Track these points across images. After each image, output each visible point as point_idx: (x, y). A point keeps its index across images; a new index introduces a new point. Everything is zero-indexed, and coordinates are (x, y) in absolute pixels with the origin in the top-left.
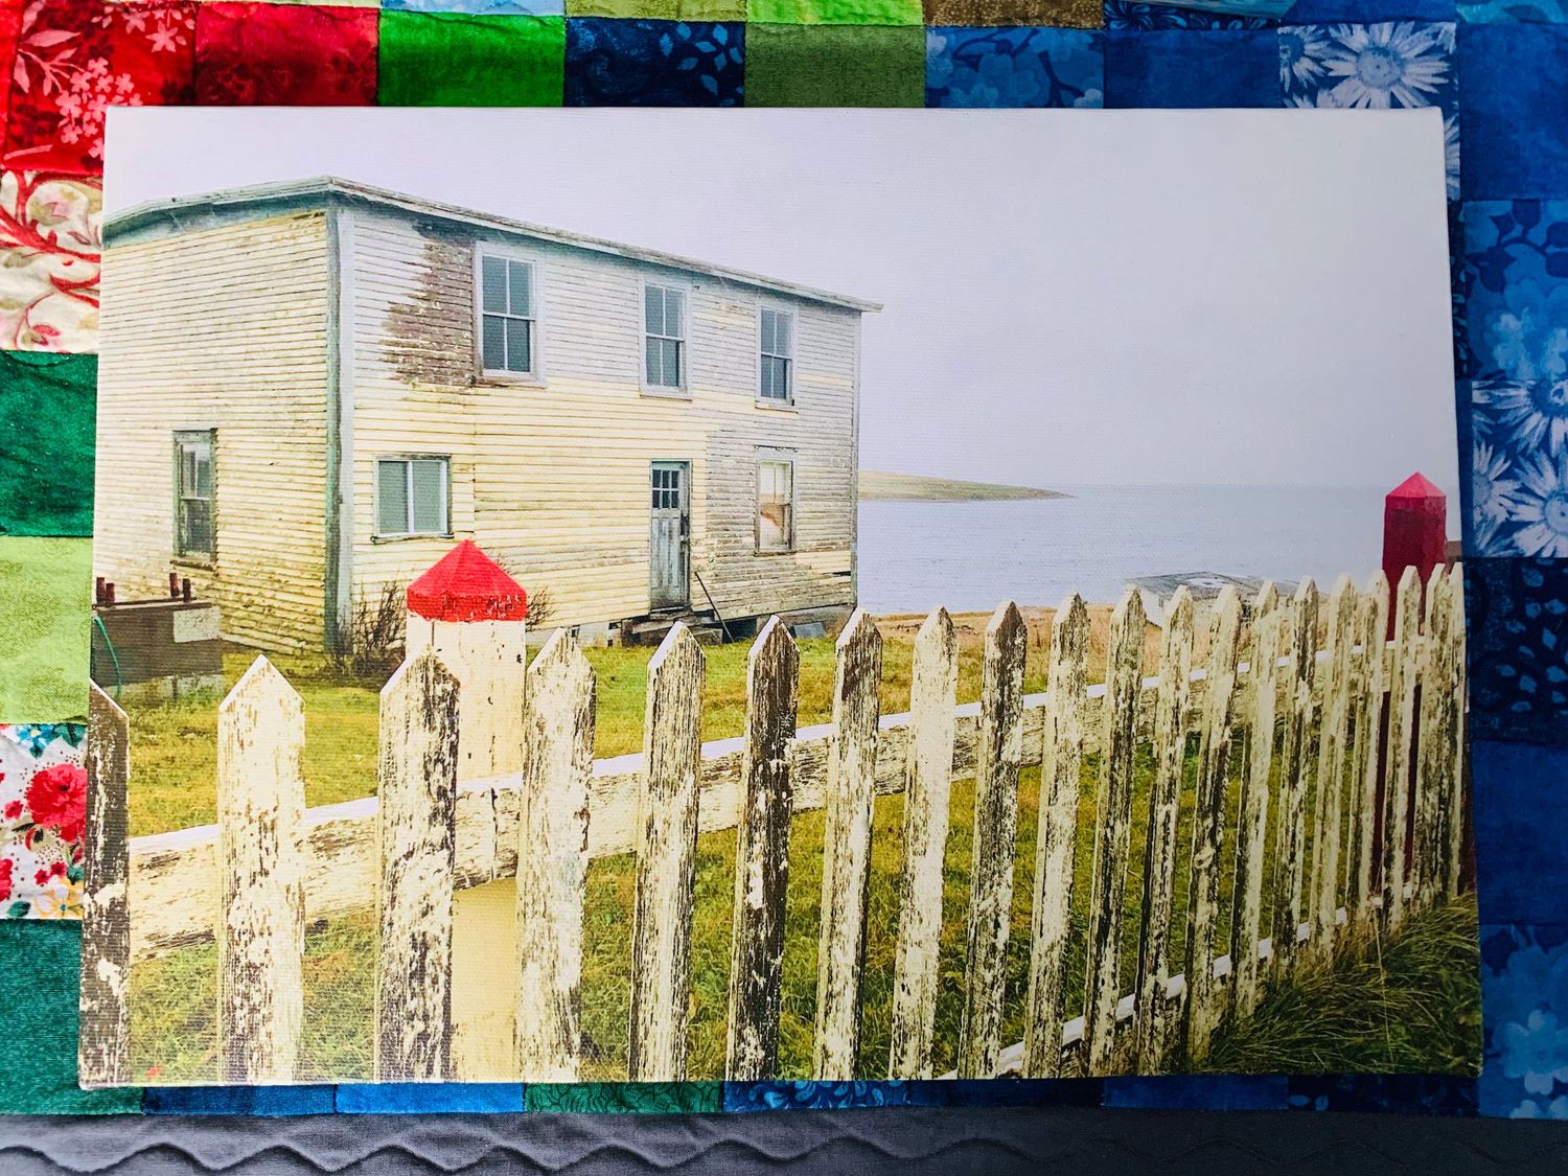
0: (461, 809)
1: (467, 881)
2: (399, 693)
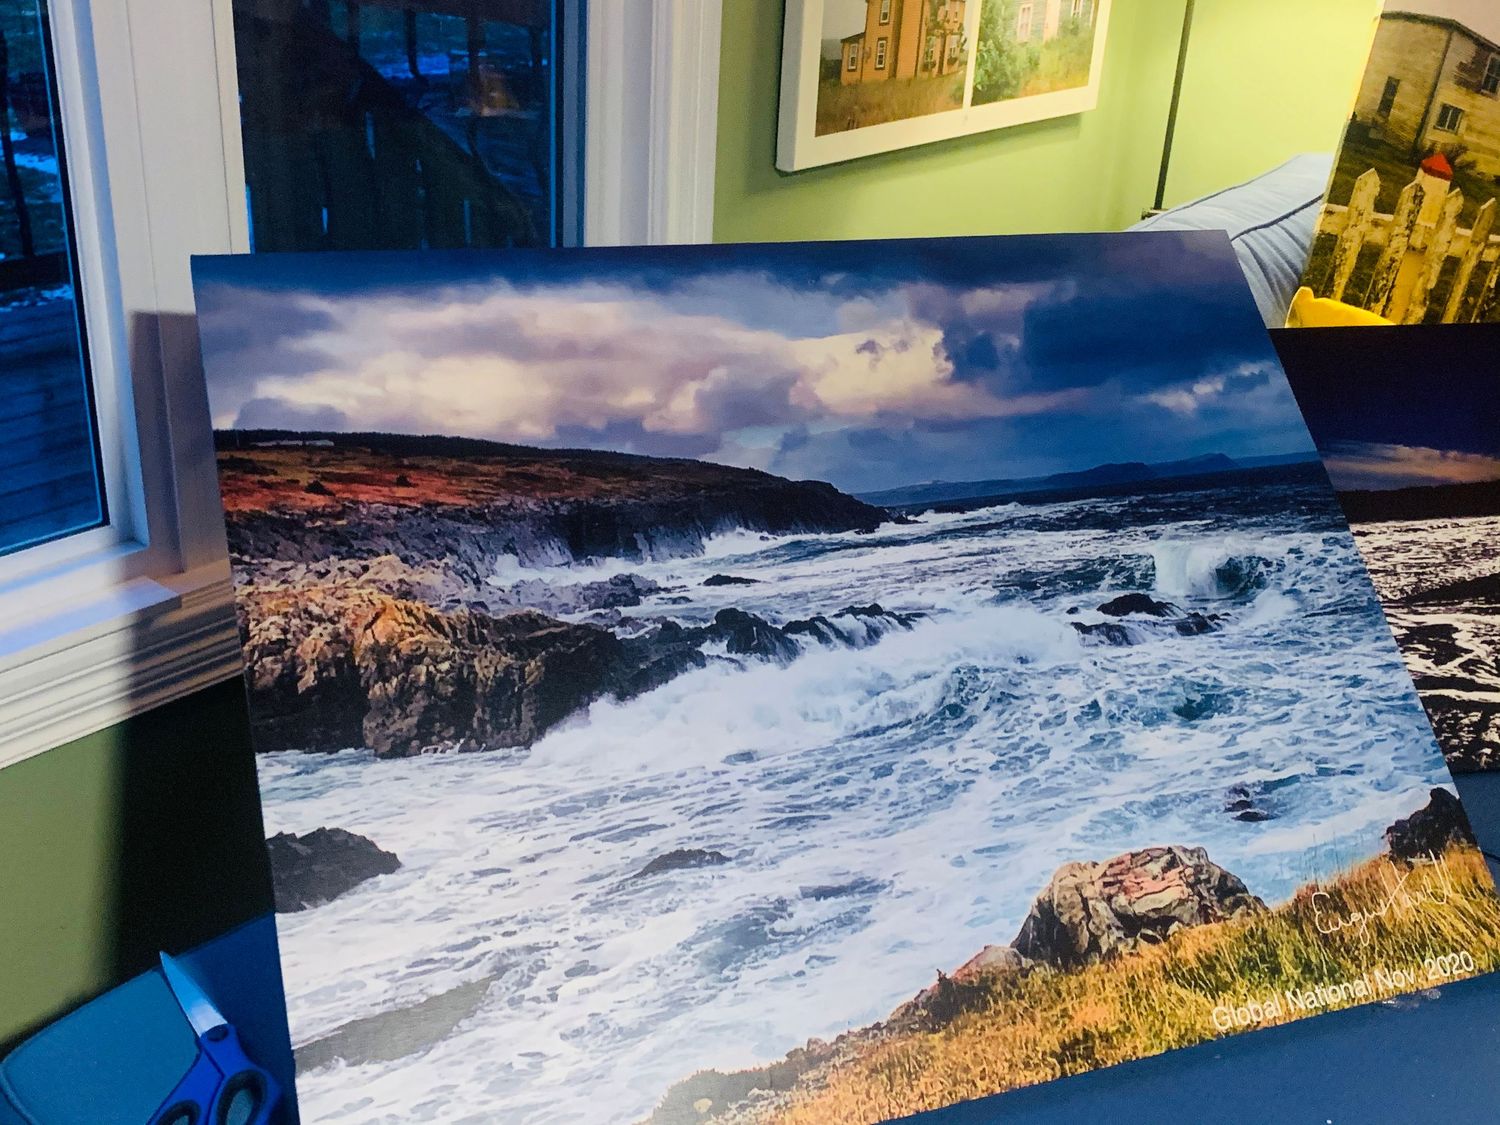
0: (1416, 228)
1: (1411, 248)
2: (1408, 191)
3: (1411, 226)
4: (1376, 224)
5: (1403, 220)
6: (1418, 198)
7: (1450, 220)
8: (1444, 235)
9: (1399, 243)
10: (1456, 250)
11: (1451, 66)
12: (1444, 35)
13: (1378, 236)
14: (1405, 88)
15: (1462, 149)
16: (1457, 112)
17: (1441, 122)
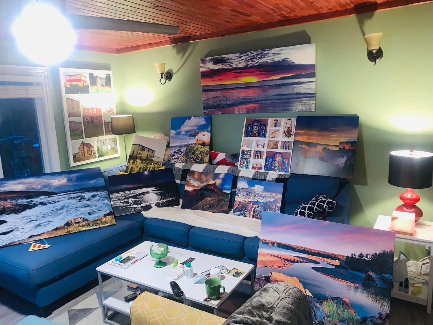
1: (136, 167)
2: (136, 161)
3: (136, 165)
4: (132, 165)
5: (135, 164)
6: (137, 162)
7: (140, 163)
8: (140, 165)
9: (135, 166)
10: (141, 166)
11: (140, 148)
12: (139, 146)
13: (133, 166)
14: (135, 151)
15: (141, 156)
16: (141, 153)
17: (139, 154)
